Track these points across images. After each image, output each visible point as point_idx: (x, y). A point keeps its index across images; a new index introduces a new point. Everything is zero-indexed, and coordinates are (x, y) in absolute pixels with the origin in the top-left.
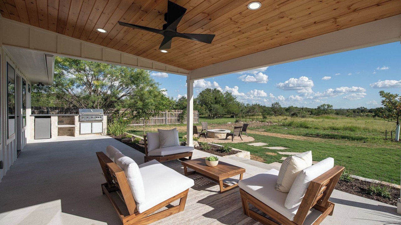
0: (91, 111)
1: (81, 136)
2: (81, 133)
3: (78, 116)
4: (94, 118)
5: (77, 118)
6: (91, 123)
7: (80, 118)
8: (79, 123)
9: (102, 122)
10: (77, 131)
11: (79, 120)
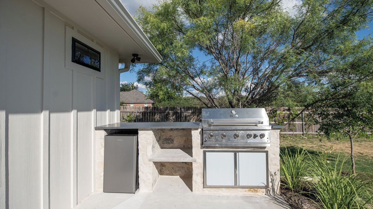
0: (232, 116)
1: (207, 191)
2: (208, 183)
3: (200, 130)
4: (243, 138)
5: (196, 135)
6: (233, 154)
7: (205, 136)
8: (202, 150)
9: (267, 152)
10: (197, 175)
11: (202, 144)
